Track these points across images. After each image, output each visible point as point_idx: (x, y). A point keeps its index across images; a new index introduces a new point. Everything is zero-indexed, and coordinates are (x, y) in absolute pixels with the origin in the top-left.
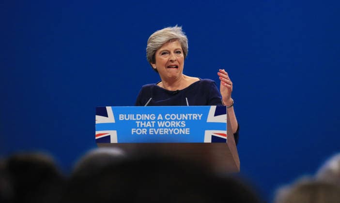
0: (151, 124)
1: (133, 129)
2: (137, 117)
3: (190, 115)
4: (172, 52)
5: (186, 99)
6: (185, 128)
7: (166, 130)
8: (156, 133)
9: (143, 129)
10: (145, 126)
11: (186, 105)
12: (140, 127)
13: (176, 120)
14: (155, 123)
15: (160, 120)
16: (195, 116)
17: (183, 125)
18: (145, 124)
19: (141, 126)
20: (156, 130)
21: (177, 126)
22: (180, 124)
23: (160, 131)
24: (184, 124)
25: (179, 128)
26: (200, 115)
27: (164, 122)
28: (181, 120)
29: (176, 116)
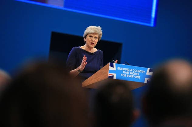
0: (128, 73)
1: (122, 74)
2: (124, 69)
7: (132, 76)
8: (129, 77)
13: (136, 72)
15: (131, 71)
16: (142, 72)
19: (125, 73)
25: (137, 75)
28: (138, 73)
29: (136, 71)
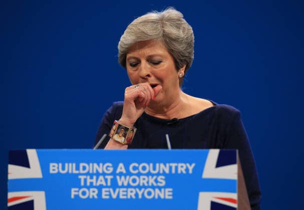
0: (106, 180)
1: (73, 190)
2: (81, 168)
3: (174, 165)
5: (167, 136)
6: (165, 187)
7: (132, 192)
8: (114, 196)
9: (92, 190)
10: (94, 184)
12: (85, 186)
13: (149, 174)
14: (112, 179)
15: (121, 174)
16: (182, 168)
17: (161, 183)
18: (94, 180)
19: (88, 184)
20: (114, 191)
21: (150, 184)
22: (156, 181)
23: (121, 193)
24: (162, 181)
25: (153, 187)
26: (191, 165)
27: (128, 177)
28: (158, 174)
29: (149, 168)
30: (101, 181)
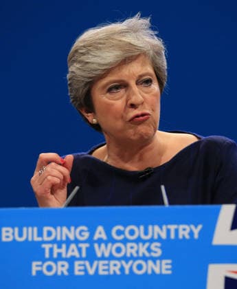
0: (80, 250)
1: (34, 264)
2: (45, 233)
3: (172, 227)
4: (133, 83)
5: (163, 188)
6: (161, 258)
7: (115, 265)
8: (91, 272)
9: (60, 263)
10: (64, 256)
11: (162, 203)
12: (51, 258)
13: (138, 240)
14: (87, 249)
15: (100, 241)
16: (184, 231)
17: (155, 252)
18: (63, 250)
19: (55, 255)
20: (91, 265)
21: (141, 255)
22: (149, 250)
23: (101, 268)
24: (156, 247)
25: (145, 259)
26: (196, 227)
27: (110, 245)
28: (152, 241)
29: (139, 231)
30: (73, 251)
